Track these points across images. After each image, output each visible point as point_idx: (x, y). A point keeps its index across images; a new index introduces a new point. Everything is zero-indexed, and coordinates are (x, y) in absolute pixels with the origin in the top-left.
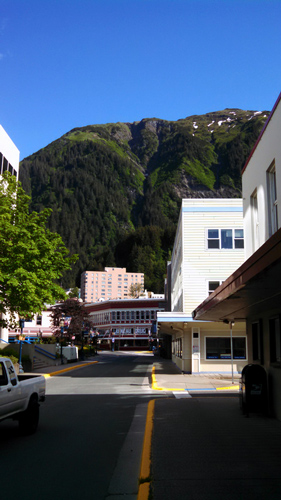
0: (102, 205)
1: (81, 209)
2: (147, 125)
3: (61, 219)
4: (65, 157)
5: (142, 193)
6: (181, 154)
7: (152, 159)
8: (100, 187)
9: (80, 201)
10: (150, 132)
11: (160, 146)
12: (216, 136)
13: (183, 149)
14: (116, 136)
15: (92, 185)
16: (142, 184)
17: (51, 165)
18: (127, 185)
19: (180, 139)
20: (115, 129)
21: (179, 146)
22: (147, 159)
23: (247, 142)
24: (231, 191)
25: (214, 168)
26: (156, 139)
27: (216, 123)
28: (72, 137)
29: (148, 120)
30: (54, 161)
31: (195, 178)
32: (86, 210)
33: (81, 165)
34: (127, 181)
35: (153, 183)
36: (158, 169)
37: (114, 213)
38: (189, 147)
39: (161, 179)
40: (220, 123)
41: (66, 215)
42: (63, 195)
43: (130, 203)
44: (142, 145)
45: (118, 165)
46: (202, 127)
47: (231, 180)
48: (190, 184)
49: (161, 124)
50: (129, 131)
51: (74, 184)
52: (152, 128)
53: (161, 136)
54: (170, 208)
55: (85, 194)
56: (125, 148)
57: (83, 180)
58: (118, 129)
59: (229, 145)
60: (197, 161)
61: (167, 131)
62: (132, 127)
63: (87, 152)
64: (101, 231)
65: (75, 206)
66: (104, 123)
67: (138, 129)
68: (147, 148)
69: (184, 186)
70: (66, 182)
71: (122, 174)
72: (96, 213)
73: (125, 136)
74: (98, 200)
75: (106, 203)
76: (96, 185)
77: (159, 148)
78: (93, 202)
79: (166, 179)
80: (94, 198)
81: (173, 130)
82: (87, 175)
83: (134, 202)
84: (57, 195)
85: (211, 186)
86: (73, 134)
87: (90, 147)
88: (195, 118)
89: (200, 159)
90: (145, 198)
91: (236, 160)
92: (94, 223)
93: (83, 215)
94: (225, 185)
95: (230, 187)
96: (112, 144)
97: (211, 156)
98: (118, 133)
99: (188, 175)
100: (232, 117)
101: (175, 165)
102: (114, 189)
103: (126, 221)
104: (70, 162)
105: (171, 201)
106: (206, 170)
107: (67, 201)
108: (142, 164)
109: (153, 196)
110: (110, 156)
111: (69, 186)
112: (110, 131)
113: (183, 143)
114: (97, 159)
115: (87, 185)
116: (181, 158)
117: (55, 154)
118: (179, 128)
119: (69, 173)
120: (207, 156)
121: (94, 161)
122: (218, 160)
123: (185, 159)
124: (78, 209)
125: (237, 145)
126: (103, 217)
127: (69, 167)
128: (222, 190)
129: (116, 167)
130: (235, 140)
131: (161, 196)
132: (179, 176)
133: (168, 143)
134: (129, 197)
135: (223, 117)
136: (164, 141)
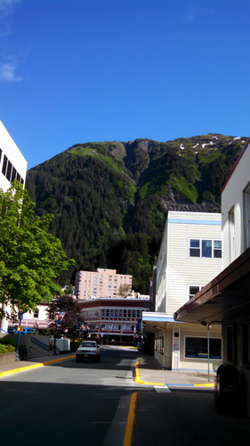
0: (97, 212)
1: (79, 215)
2: (139, 144)
3: (60, 223)
4: (67, 169)
5: (133, 204)
6: (168, 171)
7: (143, 174)
8: (96, 196)
9: (78, 208)
10: (142, 151)
11: (151, 163)
12: (200, 157)
13: (171, 167)
14: (112, 153)
15: (89, 195)
16: (133, 195)
17: (54, 176)
18: (120, 196)
19: (168, 158)
20: (111, 146)
21: (167, 164)
22: (139, 174)
23: (227, 163)
24: (212, 205)
25: (197, 184)
26: (147, 157)
27: (200, 146)
28: (74, 152)
29: (141, 140)
30: (57, 172)
31: (181, 193)
32: (83, 216)
33: (80, 177)
34: (120, 193)
35: (143, 195)
36: (148, 184)
37: (108, 221)
38: (176, 166)
39: (150, 192)
40: (203, 146)
41: (65, 220)
42: (63, 202)
43: (122, 212)
44: (135, 162)
45: (113, 178)
46: (187, 148)
47: (212, 196)
48: (175, 198)
49: (152, 144)
50: (123, 149)
51: (73, 193)
52: (144, 147)
53: (152, 154)
54: (157, 218)
55: (83, 202)
56: (120, 163)
57: (81, 189)
58: (114, 146)
59: (211, 165)
60: (182, 178)
61: (157, 151)
62: (127, 145)
63: (86, 165)
64: (96, 235)
65: (73, 213)
66: (103, 141)
67: (131, 147)
68: (139, 165)
69: (170, 199)
70: (67, 191)
71: (116, 187)
72: (92, 219)
73: (121, 153)
74: (94, 208)
75: (101, 211)
76: (92, 195)
77: (149, 165)
78: (90, 209)
79: (155, 192)
80: (91, 206)
81: (162, 150)
82: (85, 186)
83: (125, 212)
84: (58, 202)
85: (194, 200)
86: (74, 149)
87: (89, 161)
88: (181, 140)
89: (185, 176)
90: (135, 208)
91: (217, 179)
92: (90, 228)
93: (80, 221)
94: (207, 200)
95: (211, 202)
96: (109, 159)
97: (195, 174)
98: (114, 150)
99: (175, 190)
100: (214, 140)
101: (163, 181)
102: (109, 198)
103: (118, 228)
104: (71, 174)
105: (159, 212)
106: (190, 186)
107: (67, 207)
108: (134, 178)
109: (143, 207)
110: (106, 170)
111: (69, 195)
112: (107, 148)
113: (171, 162)
114: (95, 172)
115: (85, 194)
116: (169, 175)
117: (58, 166)
118: (168, 148)
119: (70, 183)
120: (191, 174)
121: (92, 173)
122: (201, 178)
123: (172, 176)
124: (76, 215)
125: (218, 166)
126: (97, 223)
127: (70, 178)
128: (204, 204)
129: (111, 180)
130: (216, 161)
131: (150, 207)
132: (166, 190)
133: (157, 161)
134: (121, 206)
135: (207, 141)
136: (154, 159)
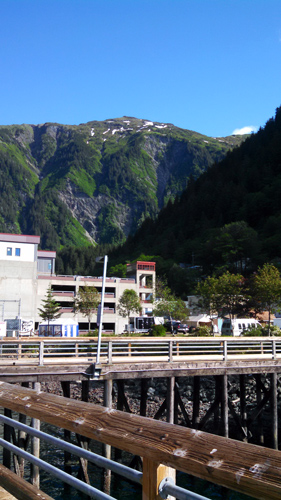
2: (48, 130)
5: (32, 196)
6: (69, 163)
7: (48, 163)
10: (50, 137)
11: (58, 151)
12: (107, 146)
14: (19, 139)
16: (33, 188)
18: (19, 189)
19: (73, 148)
20: (19, 131)
21: (70, 155)
22: (44, 163)
23: (127, 155)
24: (107, 199)
25: (97, 177)
26: (55, 145)
27: (110, 132)
29: (50, 125)
31: (78, 187)
34: (18, 186)
35: (42, 189)
36: (50, 175)
38: (78, 157)
39: (51, 185)
40: (114, 131)
43: (20, 205)
44: (41, 149)
45: (12, 171)
46: (98, 134)
47: (108, 189)
48: (73, 191)
49: (61, 129)
50: (32, 133)
52: (52, 132)
53: (60, 141)
54: (52, 212)
56: (25, 152)
58: (22, 131)
59: (112, 156)
60: (83, 170)
61: (65, 137)
62: (36, 128)
66: (11, 124)
67: (40, 131)
68: (45, 153)
69: (68, 192)
71: (15, 180)
73: (26, 140)
77: (56, 153)
81: (70, 136)
83: (24, 205)
85: (91, 194)
88: (94, 124)
89: (86, 168)
90: (34, 201)
91: (114, 172)
94: (103, 194)
95: (107, 196)
96: (13, 147)
97: (96, 165)
98: (21, 135)
99: (72, 183)
100: (125, 126)
101: (62, 174)
102: (7, 193)
103: (12, 223)
105: (54, 207)
106: (89, 179)
108: (39, 167)
109: (39, 202)
110: (6, 163)
112: (14, 133)
113: (74, 152)
116: (69, 167)
118: (77, 135)
120: (92, 165)
122: (102, 170)
123: (72, 169)
125: (118, 158)
128: (100, 197)
129: (11, 173)
130: (118, 153)
131: (45, 201)
132: (65, 183)
133: (63, 150)
134: (19, 199)
135: (118, 126)
136: (61, 147)
